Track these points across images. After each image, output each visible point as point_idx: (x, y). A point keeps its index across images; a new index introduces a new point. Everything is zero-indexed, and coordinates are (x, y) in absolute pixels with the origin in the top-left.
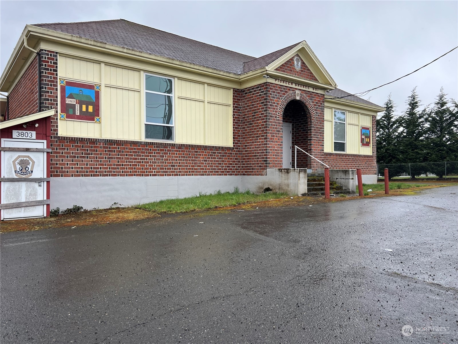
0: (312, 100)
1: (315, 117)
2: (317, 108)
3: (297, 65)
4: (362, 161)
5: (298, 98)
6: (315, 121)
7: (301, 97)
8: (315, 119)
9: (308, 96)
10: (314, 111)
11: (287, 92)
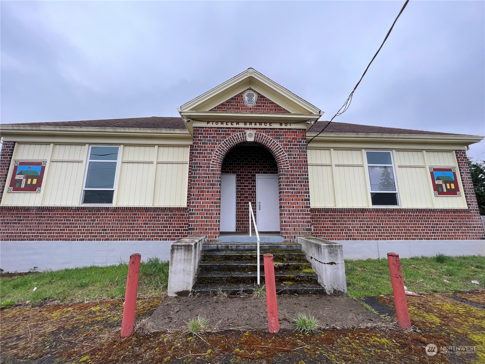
0: (279, 138)
1: (287, 161)
3: (250, 101)
4: (443, 218)
6: (288, 166)
7: (256, 138)
9: (271, 135)
10: (283, 153)
11: (229, 135)
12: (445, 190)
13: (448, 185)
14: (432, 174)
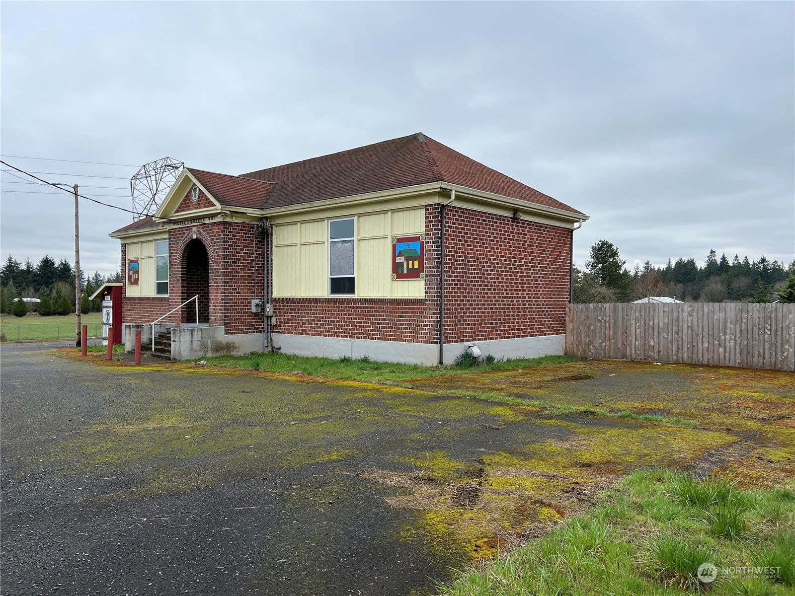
0: (209, 233)
1: (213, 256)
2: (215, 242)
3: (195, 196)
4: (392, 312)
5: (195, 237)
6: (213, 261)
7: (197, 234)
8: (213, 258)
9: (206, 230)
10: (211, 248)
11: (184, 233)
12: (405, 272)
13: (411, 262)
14: (394, 246)
